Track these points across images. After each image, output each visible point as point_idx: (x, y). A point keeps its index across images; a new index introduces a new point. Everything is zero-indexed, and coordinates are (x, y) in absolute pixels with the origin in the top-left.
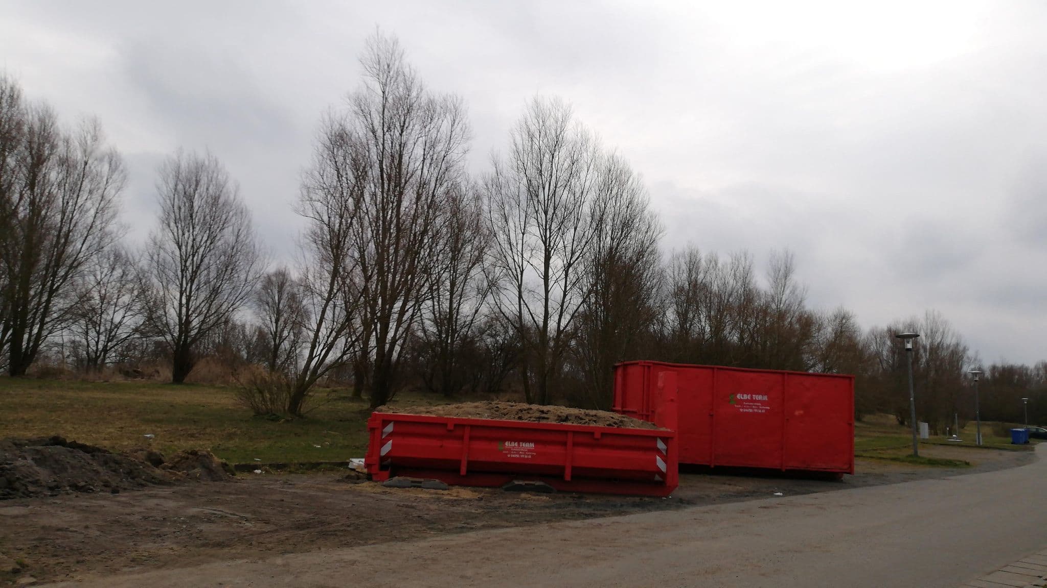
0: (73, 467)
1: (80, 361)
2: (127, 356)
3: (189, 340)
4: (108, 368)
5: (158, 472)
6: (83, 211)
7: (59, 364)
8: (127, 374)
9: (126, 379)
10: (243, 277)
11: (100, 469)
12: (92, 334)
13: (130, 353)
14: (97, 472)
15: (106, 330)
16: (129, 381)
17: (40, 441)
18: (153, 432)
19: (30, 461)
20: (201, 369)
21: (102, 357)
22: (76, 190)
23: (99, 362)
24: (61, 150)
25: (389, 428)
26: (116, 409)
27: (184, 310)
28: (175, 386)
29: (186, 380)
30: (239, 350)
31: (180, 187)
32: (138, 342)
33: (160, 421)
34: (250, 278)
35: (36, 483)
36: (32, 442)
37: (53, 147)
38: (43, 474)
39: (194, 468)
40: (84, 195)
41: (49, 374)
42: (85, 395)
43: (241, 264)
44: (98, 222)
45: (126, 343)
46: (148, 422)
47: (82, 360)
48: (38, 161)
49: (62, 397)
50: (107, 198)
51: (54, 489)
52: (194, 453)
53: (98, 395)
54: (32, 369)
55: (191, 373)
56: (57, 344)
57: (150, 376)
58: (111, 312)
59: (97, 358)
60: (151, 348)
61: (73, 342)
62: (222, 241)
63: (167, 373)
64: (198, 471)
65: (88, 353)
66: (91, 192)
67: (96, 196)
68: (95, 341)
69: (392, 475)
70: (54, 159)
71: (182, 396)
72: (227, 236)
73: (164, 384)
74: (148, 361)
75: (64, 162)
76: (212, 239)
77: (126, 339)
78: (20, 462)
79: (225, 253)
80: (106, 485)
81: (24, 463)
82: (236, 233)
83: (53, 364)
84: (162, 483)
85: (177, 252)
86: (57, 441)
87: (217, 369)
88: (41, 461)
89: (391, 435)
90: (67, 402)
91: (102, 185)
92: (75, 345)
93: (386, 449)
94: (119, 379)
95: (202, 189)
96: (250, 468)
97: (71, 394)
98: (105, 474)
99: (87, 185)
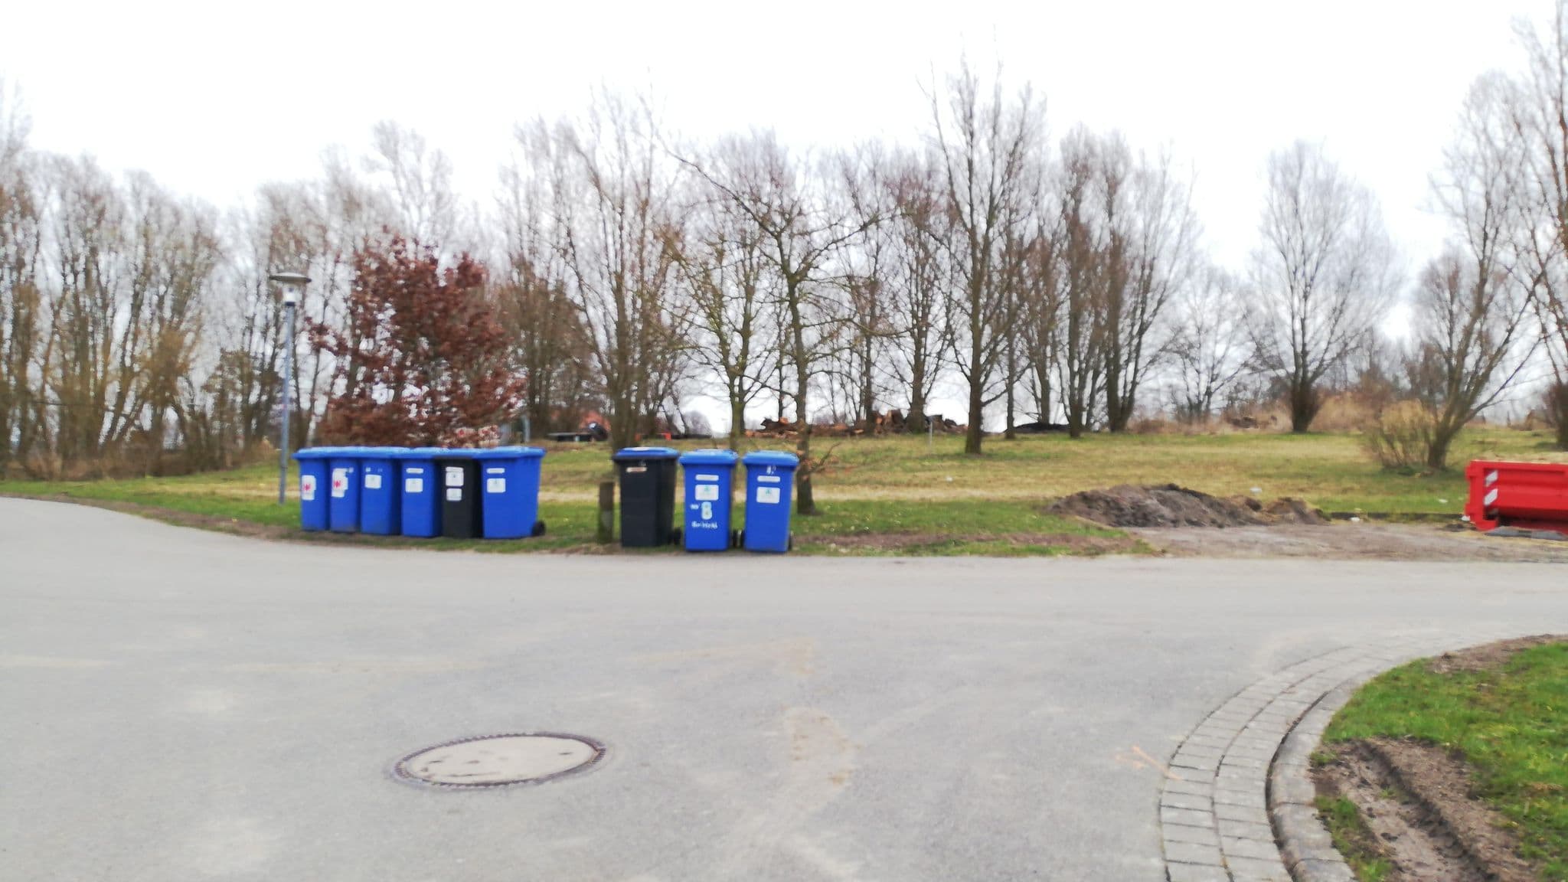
0: (1187, 507)
1: (1180, 409)
2: (1237, 399)
3: (1310, 375)
4: (1216, 415)
5: (1256, 515)
6: (1167, 233)
7: (1157, 414)
8: (1236, 423)
9: (1235, 430)
10: (1375, 283)
11: (1208, 510)
12: (1191, 373)
13: (1240, 395)
14: (1205, 512)
15: (1207, 368)
16: (1240, 432)
17: (1161, 487)
18: (1260, 486)
19: (1155, 501)
20: (1330, 411)
21: (1205, 404)
22: (1156, 209)
23: (1203, 408)
24: (1136, 163)
25: (1493, 477)
26: (1224, 465)
27: (1299, 338)
28: (1295, 436)
29: (1311, 427)
30: (1396, 379)
31: (1279, 178)
32: (1247, 381)
33: (1269, 476)
34: (1386, 284)
35: (1162, 517)
36: (1155, 488)
37: (1127, 165)
38: (1166, 511)
39: (1288, 512)
40: (1166, 211)
41: (1148, 428)
42: (1191, 451)
43: (1372, 267)
44: (1185, 241)
45: (1234, 383)
46: (1254, 476)
47: (1182, 407)
48: (1113, 185)
49: (1167, 454)
50: (1192, 210)
51: (1175, 522)
52: (1288, 500)
53: (1204, 450)
54: (1130, 423)
55: (1315, 419)
56: (1151, 390)
57: (1266, 424)
58: (1211, 344)
59: (1200, 403)
60: (1267, 386)
61: (1170, 386)
62: (1342, 238)
63: (1284, 420)
64: (1292, 515)
65: (1189, 399)
66: (1174, 206)
67: (1180, 212)
68: (1194, 384)
69: (1498, 525)
70: (1130, 177)
71: (1303, 449)
72: (1349, 229)
73: (1283, 435)
74: (1264, 405)
75: (1141, 177)
76: (1328, 238)
77: (1232, 377)
78: (1149, 502)
79: (1346, 256)
80: (1213, 522)
81: (1152, 503)
82: (1361, 223)
83: (1150, 415)
84: (1259, 523)
85: (1283, 264)
86: (1172, 487)
87: (1352, 411)
88: (1163, 501)
89: (1495, 484)
90: (1174, 458)
91: (1185, 197)
92: (1173, 391)
93: (1491, 498)
94: (1228, 430)
95: (1308, 173)
96: (1347, 516)
97: (1175, 450)
98: (1211, 514)
99: (1167, 199)
